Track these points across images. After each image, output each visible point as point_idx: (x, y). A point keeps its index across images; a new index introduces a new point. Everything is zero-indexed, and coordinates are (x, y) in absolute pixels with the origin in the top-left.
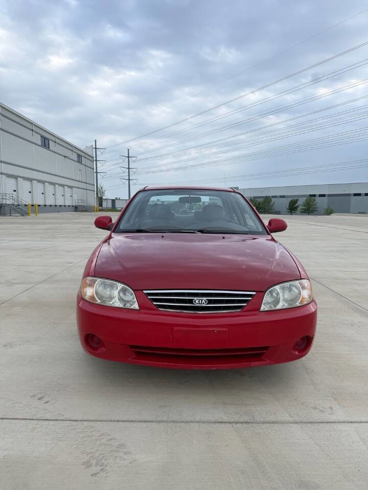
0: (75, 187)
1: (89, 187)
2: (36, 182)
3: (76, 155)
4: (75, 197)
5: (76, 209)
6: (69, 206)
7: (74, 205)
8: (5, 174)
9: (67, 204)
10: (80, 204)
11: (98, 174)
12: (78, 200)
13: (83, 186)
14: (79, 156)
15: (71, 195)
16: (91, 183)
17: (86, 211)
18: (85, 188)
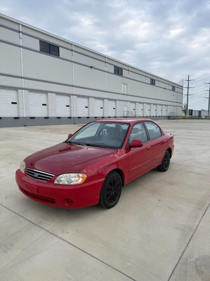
0: (169, 105)
1: (178, 104)
2: (146, 104)
3: (171, 86)
4: (169, 111)
5: (169, 118)
6: (165, 116)
7: (168, 115)
8: (129, 101)
9: (163, 115)
10: (171, 115)
11: (189, 96)
12: (170, 112)
13: (175, 104)
14: (173, 87)
15: (166, 110)
16: (181, 102)
17: (175, 119)
18: (176, 105)
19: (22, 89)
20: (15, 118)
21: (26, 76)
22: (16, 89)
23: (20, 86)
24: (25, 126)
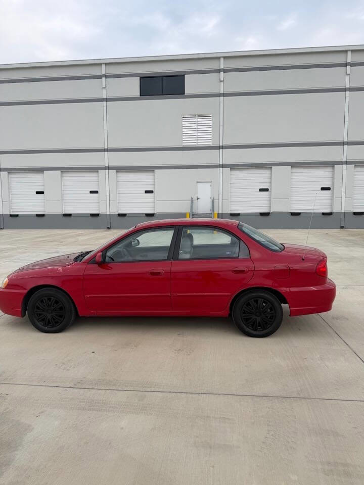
19: (342, 163)
20: (324, 214)
21: (351, 139)
22: (331, 165)
23: (339, 159)
24: (342, 228)
